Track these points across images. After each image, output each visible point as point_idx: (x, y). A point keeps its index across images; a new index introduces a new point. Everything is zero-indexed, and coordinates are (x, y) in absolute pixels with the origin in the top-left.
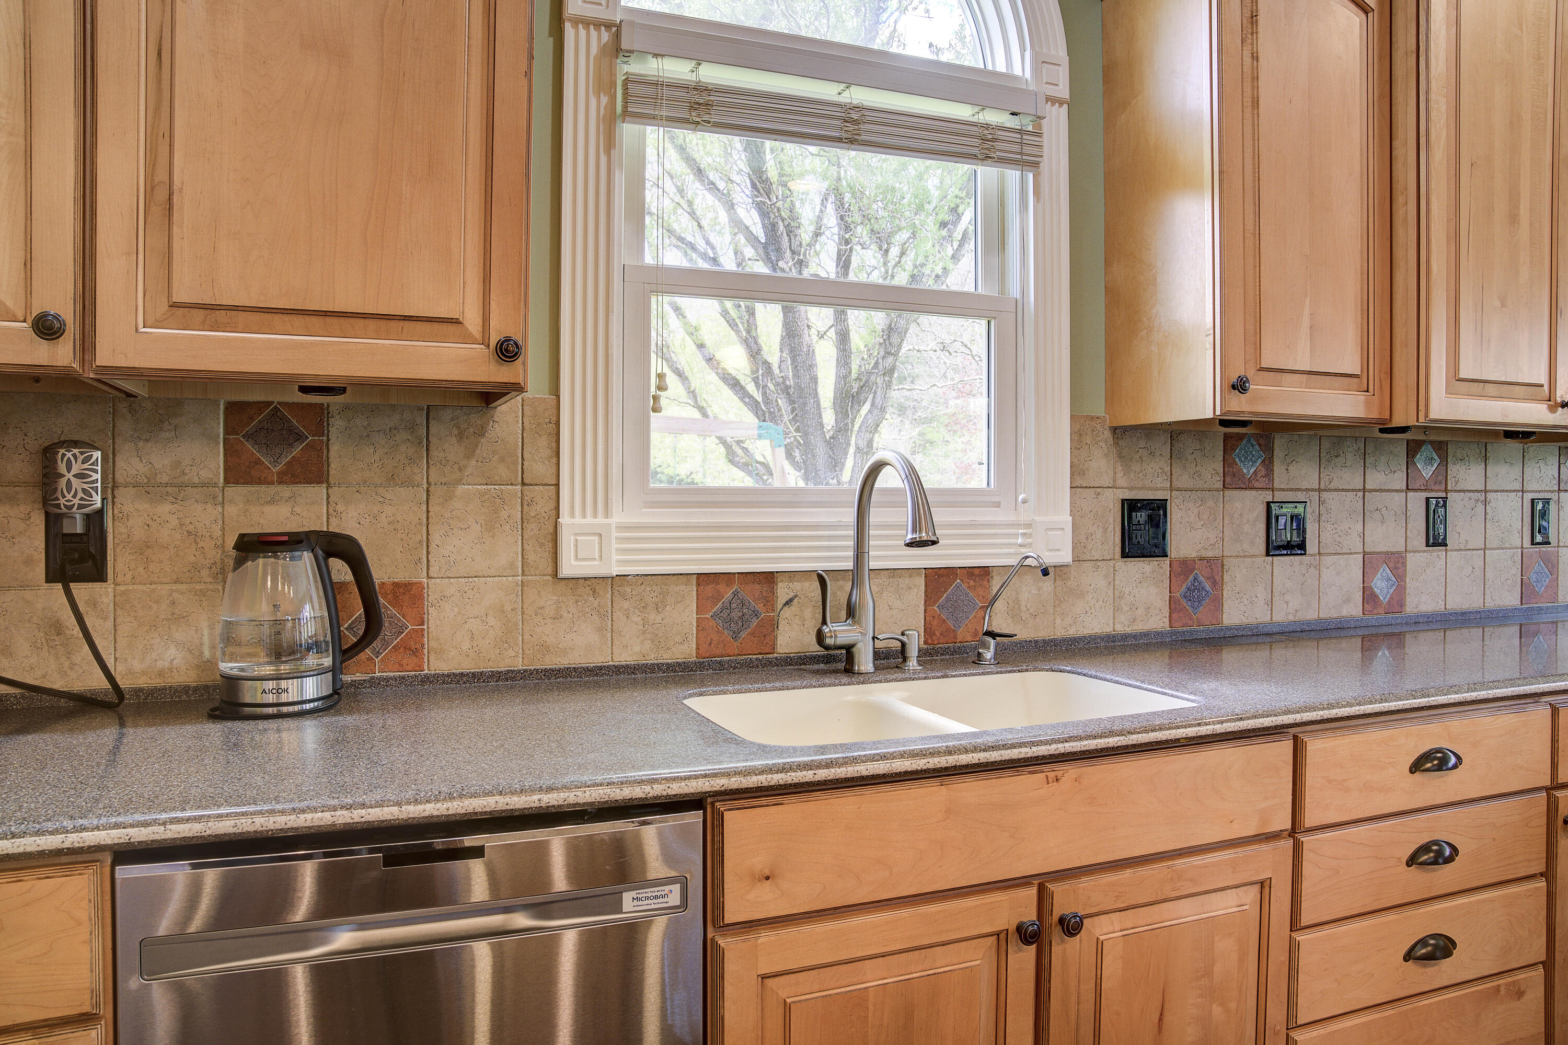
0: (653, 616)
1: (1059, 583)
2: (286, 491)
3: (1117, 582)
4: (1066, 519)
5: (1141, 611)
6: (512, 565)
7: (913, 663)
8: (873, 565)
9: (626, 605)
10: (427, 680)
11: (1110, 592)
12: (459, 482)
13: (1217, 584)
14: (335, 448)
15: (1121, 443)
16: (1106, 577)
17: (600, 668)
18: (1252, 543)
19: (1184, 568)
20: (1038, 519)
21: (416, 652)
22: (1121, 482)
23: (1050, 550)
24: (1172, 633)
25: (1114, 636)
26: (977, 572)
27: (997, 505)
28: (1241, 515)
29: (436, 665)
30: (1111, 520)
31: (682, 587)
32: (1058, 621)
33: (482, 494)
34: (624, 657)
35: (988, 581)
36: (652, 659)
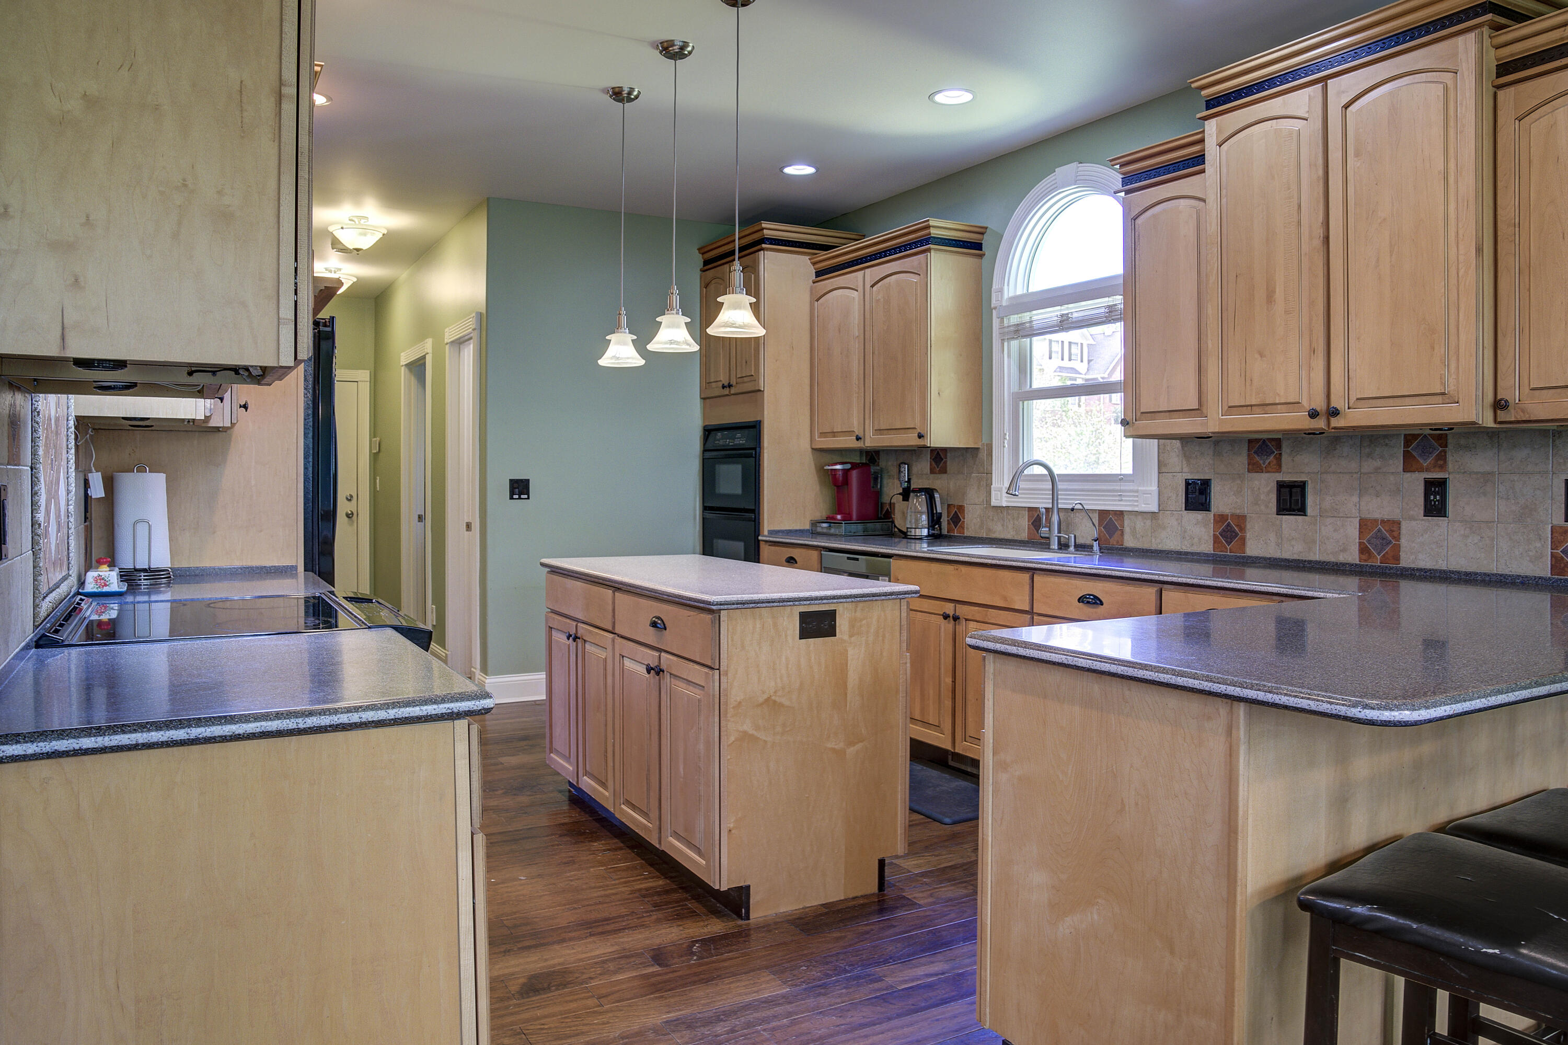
0: (1016, 522)
1: (1154, 521)
2: (939, 476)
3: (1183, 523)
4: (1154, 488)
5: (1196, 540)
6: (983, 500)
7: (1072, 549)
8: (1060, 506)
9: (1009, 517)
10: (965, 537)
11: (1179, 528)
12: (972, 473)
13: (1242, 529)
14: (948, 463)
15: (1186, 449)
16: (1177, 520)
17: (1002, 539)
18: (1267, 506)
19: (1220, 519)
20: (1140, 488)
21: (963, 528)
22: (1185, 470)
23: (1145, 504)
24: (1213, 555)
25: (1181, 552)
26: (1118, 512)
27: (1133, 481)
28: (1259, 489)
29: (967, 533)
30: (1180, 490)
31: (1023, 512)
32: (1153, 540)
33: (977, 477)
34: (1009, 537)
35: (1123, 518)
36: (1016, 538)
